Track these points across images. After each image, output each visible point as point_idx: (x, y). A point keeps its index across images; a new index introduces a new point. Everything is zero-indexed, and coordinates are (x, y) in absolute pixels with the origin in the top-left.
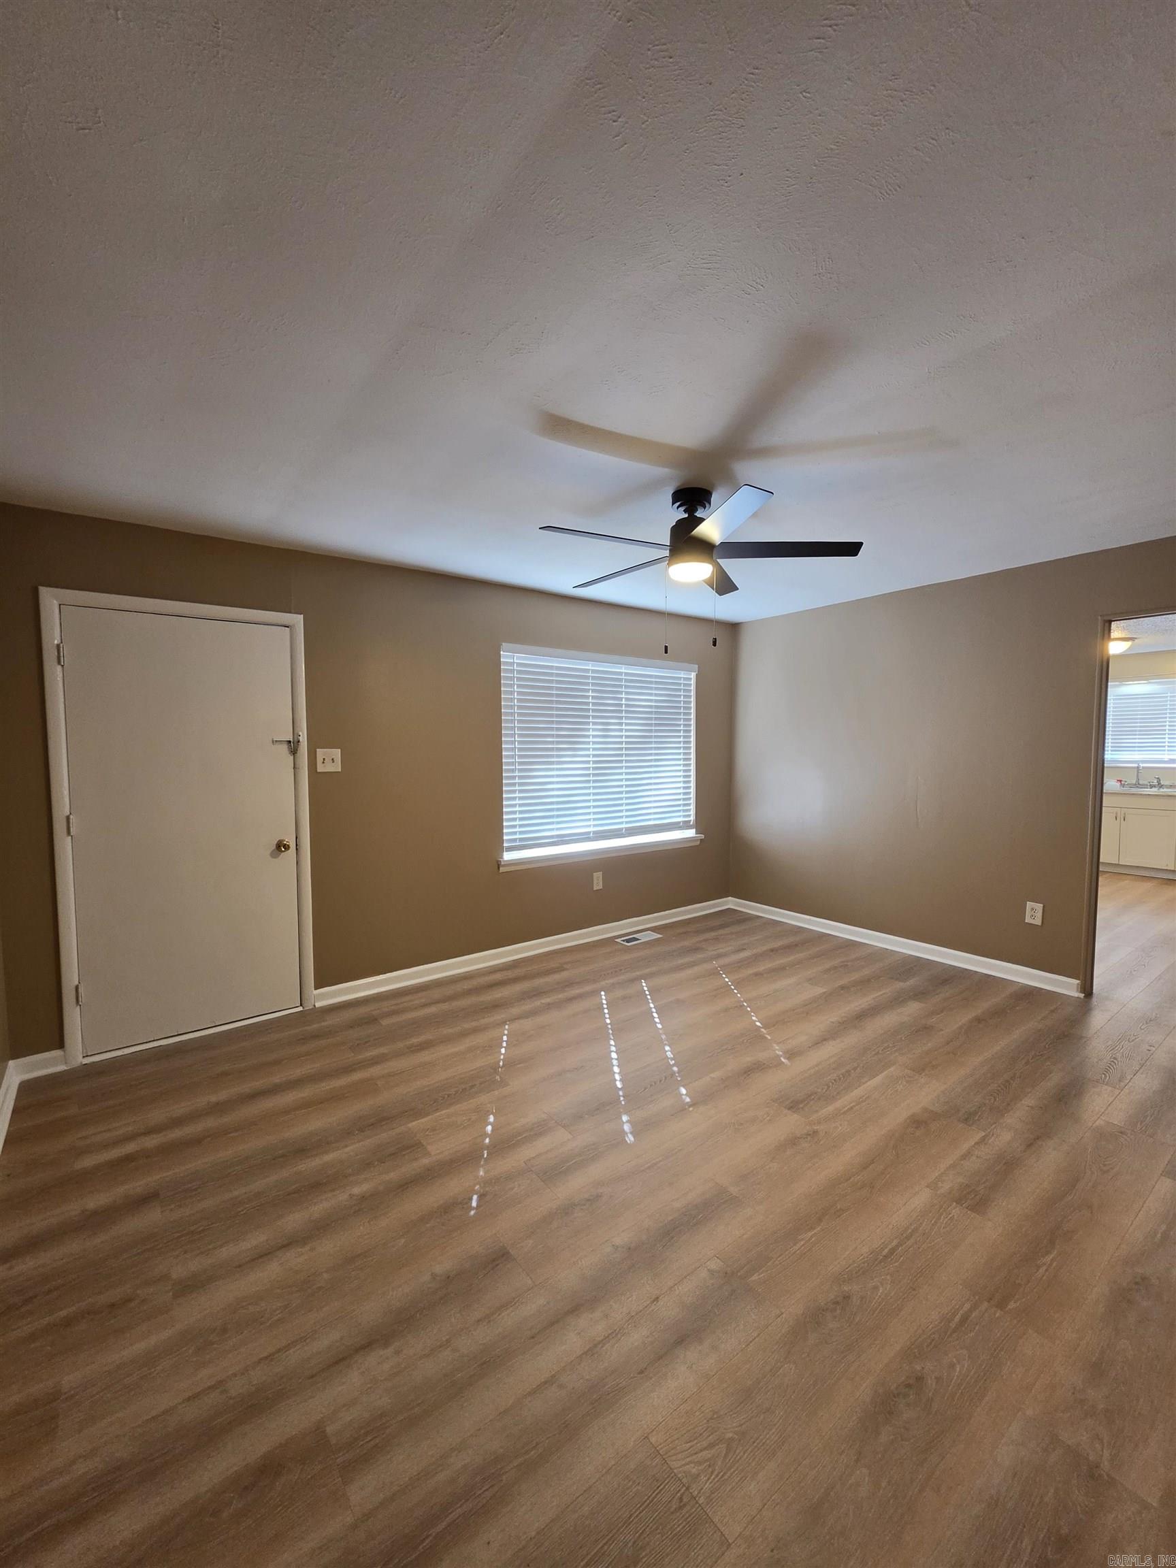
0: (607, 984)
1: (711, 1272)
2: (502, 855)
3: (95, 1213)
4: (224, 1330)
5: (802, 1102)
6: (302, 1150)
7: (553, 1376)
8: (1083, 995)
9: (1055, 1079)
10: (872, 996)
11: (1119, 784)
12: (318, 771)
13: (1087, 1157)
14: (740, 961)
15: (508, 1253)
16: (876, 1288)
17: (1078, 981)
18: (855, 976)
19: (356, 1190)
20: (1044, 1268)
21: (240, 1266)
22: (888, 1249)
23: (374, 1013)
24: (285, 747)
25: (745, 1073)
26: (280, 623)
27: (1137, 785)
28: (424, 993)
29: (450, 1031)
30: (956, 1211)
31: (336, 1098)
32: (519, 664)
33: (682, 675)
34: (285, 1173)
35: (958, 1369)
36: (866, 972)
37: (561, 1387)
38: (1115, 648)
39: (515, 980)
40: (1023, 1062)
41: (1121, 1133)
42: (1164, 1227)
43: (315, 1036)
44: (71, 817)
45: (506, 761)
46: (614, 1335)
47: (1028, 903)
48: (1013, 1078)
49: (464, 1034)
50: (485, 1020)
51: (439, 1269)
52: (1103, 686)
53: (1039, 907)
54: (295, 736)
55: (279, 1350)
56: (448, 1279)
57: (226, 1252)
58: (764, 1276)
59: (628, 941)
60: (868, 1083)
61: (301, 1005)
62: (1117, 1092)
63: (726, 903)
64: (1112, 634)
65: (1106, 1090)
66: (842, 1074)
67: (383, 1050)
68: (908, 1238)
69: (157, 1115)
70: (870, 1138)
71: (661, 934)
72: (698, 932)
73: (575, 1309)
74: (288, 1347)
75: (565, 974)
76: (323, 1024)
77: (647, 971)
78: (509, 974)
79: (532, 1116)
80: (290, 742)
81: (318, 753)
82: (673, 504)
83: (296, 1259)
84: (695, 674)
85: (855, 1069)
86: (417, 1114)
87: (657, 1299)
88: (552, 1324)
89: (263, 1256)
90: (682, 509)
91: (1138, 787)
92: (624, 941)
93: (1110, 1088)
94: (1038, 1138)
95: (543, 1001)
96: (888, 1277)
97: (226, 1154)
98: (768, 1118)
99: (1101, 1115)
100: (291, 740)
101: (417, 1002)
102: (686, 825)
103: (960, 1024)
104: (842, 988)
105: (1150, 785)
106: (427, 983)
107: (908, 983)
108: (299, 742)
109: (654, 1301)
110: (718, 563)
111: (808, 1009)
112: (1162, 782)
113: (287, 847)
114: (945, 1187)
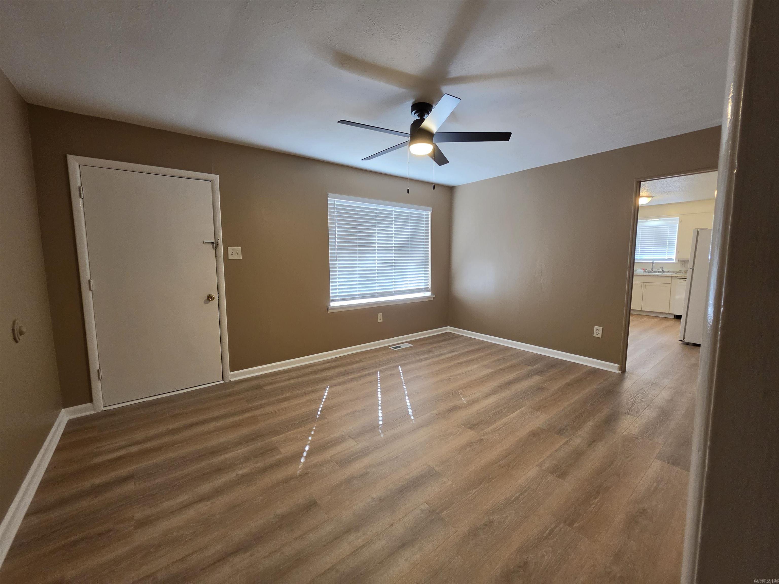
0: (383, 368)
1: (422, 511)
2: (330, 304)
3: (98, 486)
4: (159, 546)
5: (476, 425)
6: (214, 452)
7: (333, 566)
8: (621, 372)
9: (604, 412)
10: (516, 374)
11: (643, 271)
12: (229, 259)
13: (618, 450)
14: (452, 357)
15: (317, 503)
16: (507, 517)
17: (619, 365)
18: (508, 364)
19: (240, 472)
20: (594, 506)
21: (172, 512)
22: (514, 497)
23: (261, 384)
24: (210, 246)
25: (449, 411)
26: (205, 179)
27: (652, 271)
28: (288, 374)
29: (300, 392)
30: (550, 478)
31: (235, 426)
32: (338, 205)
33: (424, 213)
34: (203, 464)
35: (546, 558)
36: (514, 362)
37: (337, 571)
38: (643, 201)
39: (336, 367)
40: (590, 404)
41: (636, 438)
42: (655, 484)
43: (229, 395)
44: (91, 280)
45: (331, 255)
46: (367, 544)
47: (595, 326)
48: (584, 412)
49: (306, 394)
50: (318, 386)
51: (279, 512)
52: (635, 222)
53: (600, 328)
54: (216, 240)
55: (187, 556)
56: (283, 517)
57: (166, 505)
58: (449, 512)
59: (395, 348)
60: (511, 415)
61: (223, 380)
62: (635, 418)
63: (447, 329)
64: (641, 193)
65: (630, 417)
66: (498, 411)
67: (263, 402)
68: (525, 491)
69: (139, 436)
70: (510, 442)
71: (413, 345)
72: (431, 343)
73: (348, 531)
74: (192, 554)
75: (361, 364)
76: (233, 389)
77: (403, 362)
78: (334, 364)
79: (337, 433)
80: (213, 243)
81: (228, 248)
82: (412, 112)
83: (203, 507)
84: (431, 212)
85: (504, 408)
86: (277, 433)
87: (392, 525)
88: (336, 539)
89: (186, 506)
90: (416, 115)
91: (652, 272)
92: (393, 348)
93: (631, 416)
94: (594, 441)
95: (349, 377)
96: (513, 511)
97: (172, 455)
98: (458, 433)
99: (626, 430)
100: (214, 242)
101: (284, 378)
102: (426, 290)
103: (559, 386)
104: (501, 369)
105: (658, 271)
106: (290, 369)
107: (535, 367)
108: (218, 243)
109: (391, 526)
110: (436, 144)
111: (483, 380)
112: (664, 270)
113: (213, 298)
114: (546, 465)
